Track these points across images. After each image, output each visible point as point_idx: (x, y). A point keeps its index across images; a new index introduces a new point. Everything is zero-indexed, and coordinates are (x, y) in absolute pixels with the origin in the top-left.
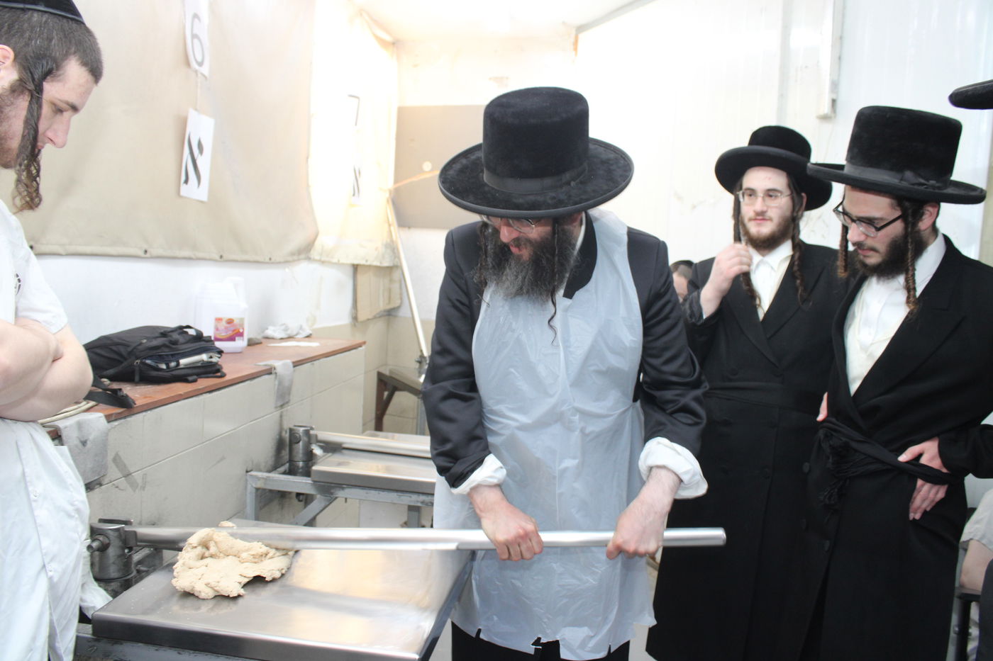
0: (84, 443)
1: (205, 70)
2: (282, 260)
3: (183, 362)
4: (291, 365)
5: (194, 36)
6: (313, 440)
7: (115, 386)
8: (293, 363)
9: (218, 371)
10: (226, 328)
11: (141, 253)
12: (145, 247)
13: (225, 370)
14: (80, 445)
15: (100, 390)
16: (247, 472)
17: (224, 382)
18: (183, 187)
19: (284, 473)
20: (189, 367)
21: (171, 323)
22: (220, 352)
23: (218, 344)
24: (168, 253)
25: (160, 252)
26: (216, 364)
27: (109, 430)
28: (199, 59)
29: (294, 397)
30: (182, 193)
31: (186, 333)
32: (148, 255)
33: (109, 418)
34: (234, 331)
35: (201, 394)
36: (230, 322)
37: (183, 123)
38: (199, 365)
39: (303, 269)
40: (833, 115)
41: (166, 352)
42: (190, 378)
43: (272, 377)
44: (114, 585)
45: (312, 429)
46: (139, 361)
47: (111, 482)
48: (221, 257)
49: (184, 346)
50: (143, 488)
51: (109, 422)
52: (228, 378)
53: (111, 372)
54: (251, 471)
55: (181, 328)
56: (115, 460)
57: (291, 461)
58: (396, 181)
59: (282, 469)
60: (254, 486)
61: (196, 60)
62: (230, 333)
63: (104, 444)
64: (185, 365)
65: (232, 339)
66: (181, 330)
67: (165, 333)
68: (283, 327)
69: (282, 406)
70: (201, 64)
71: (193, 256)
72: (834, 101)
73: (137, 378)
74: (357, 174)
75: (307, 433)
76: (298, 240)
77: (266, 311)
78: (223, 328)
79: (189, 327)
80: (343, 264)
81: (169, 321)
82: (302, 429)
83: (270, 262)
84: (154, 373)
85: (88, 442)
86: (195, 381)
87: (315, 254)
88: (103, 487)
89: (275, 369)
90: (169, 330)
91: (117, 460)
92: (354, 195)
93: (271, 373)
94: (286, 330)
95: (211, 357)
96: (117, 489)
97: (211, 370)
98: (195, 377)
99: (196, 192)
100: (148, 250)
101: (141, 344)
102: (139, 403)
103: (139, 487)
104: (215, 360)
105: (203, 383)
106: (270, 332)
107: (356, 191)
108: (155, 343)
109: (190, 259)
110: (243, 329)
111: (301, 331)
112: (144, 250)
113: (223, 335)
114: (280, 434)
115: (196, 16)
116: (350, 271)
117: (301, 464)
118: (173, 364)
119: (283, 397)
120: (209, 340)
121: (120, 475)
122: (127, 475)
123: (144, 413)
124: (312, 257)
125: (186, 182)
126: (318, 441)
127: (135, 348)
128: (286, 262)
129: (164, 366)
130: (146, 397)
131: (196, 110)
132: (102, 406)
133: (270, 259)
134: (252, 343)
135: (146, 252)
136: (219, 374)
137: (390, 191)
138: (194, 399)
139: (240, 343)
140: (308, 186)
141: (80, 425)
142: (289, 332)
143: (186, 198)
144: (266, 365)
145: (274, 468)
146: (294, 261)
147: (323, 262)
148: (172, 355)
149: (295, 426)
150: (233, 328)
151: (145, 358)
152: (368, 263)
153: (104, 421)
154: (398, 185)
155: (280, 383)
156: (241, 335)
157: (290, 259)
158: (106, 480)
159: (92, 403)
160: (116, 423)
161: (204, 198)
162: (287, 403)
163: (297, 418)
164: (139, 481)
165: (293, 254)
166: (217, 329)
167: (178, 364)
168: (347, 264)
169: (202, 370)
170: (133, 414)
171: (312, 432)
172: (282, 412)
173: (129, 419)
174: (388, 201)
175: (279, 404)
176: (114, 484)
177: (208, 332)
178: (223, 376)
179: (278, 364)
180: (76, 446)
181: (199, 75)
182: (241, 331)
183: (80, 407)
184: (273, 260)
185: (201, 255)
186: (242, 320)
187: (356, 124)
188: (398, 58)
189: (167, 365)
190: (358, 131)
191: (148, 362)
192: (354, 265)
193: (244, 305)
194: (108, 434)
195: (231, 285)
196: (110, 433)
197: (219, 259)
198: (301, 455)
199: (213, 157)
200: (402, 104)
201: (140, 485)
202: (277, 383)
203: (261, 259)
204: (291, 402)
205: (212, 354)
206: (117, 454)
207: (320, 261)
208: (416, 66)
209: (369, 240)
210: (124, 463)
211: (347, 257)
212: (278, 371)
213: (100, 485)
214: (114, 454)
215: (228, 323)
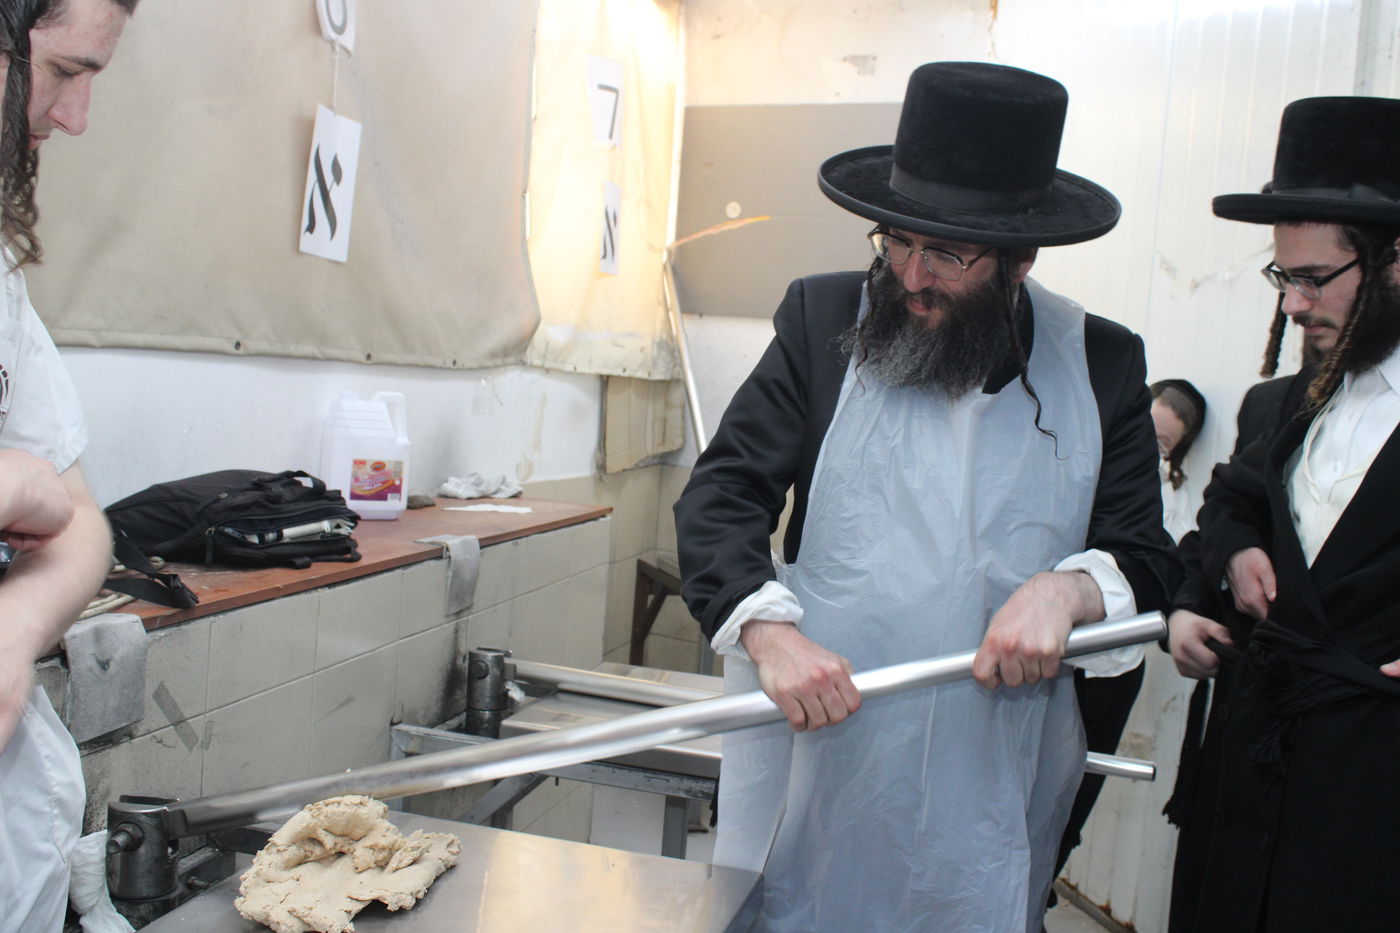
0: (104, 665)
1: (348, 40)
2: (474, 365)
3: (289, 532)
4: (477, 545)
6: (509, 674)
7: (172, 570)
8: (480, 540)
9: (348, 550)
10: (371, 477)
11: (231, 348)
12: (238, 336)
13: (360, 550)
14: (96, 668)
15: (145, 577)
16: (392, 724)
17: (357, 569)
18: (305, 238)
19: (458, 729)
20: (300, 541)
21: (274, 466)
22: (355, 518)
23: (352, 505)
24: (278, 348)
25: (264, 346)
26: (347, 538)
27: (150, 645)
28: (338, 22)
29: (480, 599)
30: (302, 248)
31: (299, 483)
32: (241, 351)
33: (150, 625)
34: (383, 483)
35: (316, 588)
36: (379, 467)
37: (306, 130)
38: (318, 538)
39: (511, 380)
41: (258, 515)
42: (298, 561)
43: (442, 563)
44: (143, 909)
45: (508, 655)
46: (213, 529)
47: (150, 733)
48: (369, 357)
49: (292, 507)
50: (206, 745)
51: (148, 631)
52: (364, 562)
53: (166, 545)
54: (400, 722)
55: (289, 475)
56: (157, 696)
57: (471, 709)
58: (679, 235)
59: (454, 722)
60: (403, 749)
61: (332, 23)
62: (378, 487)
63: (138, 669)
64: (292, 538)
65: (381, 496)
66: (289, 478)
67: (259, 482)
68: (472, 480)
69: (458, 614)
70: (340, 30)
71: (320, 356)
73: (209, 557)
74: (611, 221)
75: (499, 661)
76: (503, 331)
77: (445, 454)
78: (366, 477)
79: (302, 474)
80: (582, 375)
81: (272, 464)
82: (490, 655)
83: (455, 368)
84: (239, 551)
85: (112, 664)
86: (307, 566)
87: (533, 356)
88: (134, 741)
89: (448, 550)
90: (267, 478)
91: (161, 695)
92: (604, 257)
93: (440, 557)
94: (478, 484)
95: (338, 527)
96: (160, 745)
97: (339, 549)
98: (307, 559)
99: (327, 246)
100: (243, 343)
101: (219, 499)
102: (203, 600)
103: (199, 743)
104: (344, 531)
105: (320, 570)
106: (450, 487)
107: (609, 249)
108: (240, 499)
109: (314, 358)
110: (401, 481)
111: (503, 487)
112: (234, 342)
113: (366, 489)
114: (454, 663)
116: (596, 386)
117: (487, 714)
118: (271, 536)
119: (461, 598)
120: (336, 496)
121: (165, 721)
122: (179, 722)
123: (212, 618)
124: (529, 361)
125: (311, 228)
126: (518, 677)
127: (206, 507)
128: (483, 368)
129: (255, 539)
130: (217, 591)
131: (331, 107)
132: (142, 603)
133: (455, 363)
134: (414, 504)
135: (238, 345)
136: (349, 556)
137: (669, 252)
138: (303, 596)
139: (395, 505)
140: (524, 241)
141: (98, 634)
142: (483, 488)
143: (309, 255)
144: (432, 543)
145: (440, 720)
146: (497, 367)
147: (547, 370)
148: (271, 521)
149: (480, 649)
150: (383, 479)
151: (224, 525)
152: (627, 374)
153: (140, 628)
154: (684, 240)
155: (456, 575)
156: (397, 490)
157: (489, 363)
158: (142, 729)
159: (126, 598)
160: (162, 633)
161: (342, 257)
162: (468, 608)
163: (485, 634)
164: (200, 733)
165: (493, 355)
166: (356, 479)
167: (280, 536)
168: (590, 374)
169: (318, 548)
170: (194, 619)
171: (507, 661)
172: (457, 624)
173: (184, 627)
174: (665, 268)
175: (454, 610)
176: (154, 736)
177: (338, 480)
178: (358, 558)
179: (453, 542)
180: (90, 669)
181: (338, 49)
182: (397, 483)
183: (103, 603)
184: (459, 365)
185: (332, 352)
186: (399, 464)
187: (611, 136)
188: (688, 24)
189: (261, 537)
190: (614, 147)
191: (229, 530)
192: (601, 377)
193: (403, 440)
194: (146, 652)
195: (383, 406)
196: (149, 651)
197: (364, 360)
198: (487, 700)
199: (358, 188)
200: (693, 103)
201: (200, 740)
202: (450, 574)
203: (438, 362)
204: (475, 608)
205: (339, 521)
206: (162, 685)
207: (542, 368)
208: (718, 37)
209: (630, 335)
210: (173, 701)
211: (590, 362)
212: (452, 553)
213: (131, 737)
214: (156, 685)
215: (376, 469)
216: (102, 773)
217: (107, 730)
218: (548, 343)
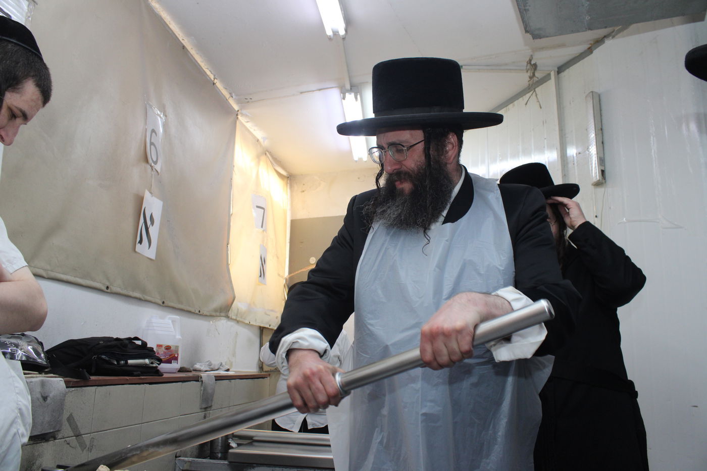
0: (45, 398)
1: (158, 167)
2: (208, 314)
3: (130, 362)
4: (214, 379)
5: (152, 144)
8: (216, 377)
9: (157, 372)
10: (165, 353)
11: (104, 288)
12: (108, 284)
13: (161, 373)
14: (41, 399)
16: (176, 457)
17: (162, 378)
18: (138, 246)
20: (135, 366)
22: (159, 360)
23: (158, 355)
24: (124, 292)
25: (118, 290)
26: (157, 368)
27: (67, 393)
28: (155, 160)
29: (215, 404)
30: (136, 250)
31: (135, 342)
32: (109, 291)
33: (69, 385)
34: (170, 355)
35: (143, 383)
37: (140, 200)
38: (143, 366)
39: (222, 324)
40: (604, 181)
41: (117, 352)
42: (135, 373)
43: (199, 384)
46: (96, 356)
47: (64, 438)
48: (163, 303)
49: (132, 350)
50: (90, 450)
51: (67, 387)
52: (164, 376)
54: (180, 457)
55: (130, 339)
57: (212, 453)
58: (290, 272)
60: (181, 468)
61: (152, 159)
62: (168, 357)
63: (60, 404)
64: (132, 364)
65: (169, 361)
67: (118, 339)
68: (207, 363)
69: (206, 408)
70: (156, 163)
71: (143, 298)
72: (603, 172)
73: (93, 369)
74: (263, 261)
76: (219, 301)
77: (196, 350)
78: (162, 352)
79: (137, 339)
80: (252, 325)
83: (199, 314)
84: (107, 367)
85: (49, 399)
86: (139, 376)
87: (232, 314)
88: (56, 441)
89: (201, 378)
91: (70, 419)
92: (260, 276)
93: (198, 381)
94: (210, 365)
95: (152, 363)
96: (68, 446)
97: (151, 371)
98: (139, 373)
99: (148, 251)
100: (110, 286)
101: (99, 343)
103: (87, 448)
104: (155, 365)
106: (197, 366)
107: (262, 273)
108: (109, 344)
109: (140, 299)
110: (178, 355)
111: (221, 367)
112: (106, 286)
115: (153, 131)
116: (257, 332)
117: (220, 455)
118: (122, 362)
119: (207, 403)
120: (151, 349)
121: (71, 434)
122: (78, 435)
123: (96, 387)
124: (230, 316)
125: (141, 242)
126: (234, 437)
127: (93, 346)
128: (211, 316)
129: (115, 362)
131: (151, 193)
133: (199, 311)
134: (183, 370)
135: (107, 288)
136: (157, 374)
137: (286, 280)
139: (175, 366)
140: (228, 265)
141: (43, 383)
142: (211, 367)
143: (139, 253)
144: (194, 375)
146: (217, 316)
147: (238, 322)
148: (123, 355)
150: (170, 353)
151: (102, 354)
152: (271, 327)
153: (63, 385)
154: (292, 274)
155: (205, 391)
156: (176, 359)
157: (214, 314)
158: (60, 436)
160: (73, 390)
161: (153, 257)
162: (210, 407)
164: (88, 443)
165: (216, 311)
167: (127, 362)
168: (255, 326)
169: (144, 370)
170: (88, 386)
172: (205, 413)
173: (83, 388)
174: (284, 286)
175: (204, 406)
176: (65, 440)
178: (161, 375)
179: (203, 375)
180: (38, 399)
181: (154, 170)
182: (176, 356)
184: (201, 313)
185: (148, 298)
186: (177, 347)
187: (262, 227)
188: (291, 187)
189: (118, 363)
190: (263, 231)
191: (103, 357)
192: (260, 327)
193: (178, 337)
194: (65, 396)
195: (170, 321)
196: (67, 395)
197: (161, 304)
198: (220, 448)
199: (160, 229)
200: (294, 219)
201: (88, 447)
202: (202, 388)
203: (193, 310)
204: (213, 408)
205: (153, 361)
206: (71, 414)
207: (236, 320)
208: (303, 191)
209: (272, 311)
210: (76, 424)
211: (256, 320)
212: (203, 379)
213: (55, 438)
214: (69, 414)
215: (167, 349)
216: (38, 455)
217: (43, 432)
218: (238, 309)
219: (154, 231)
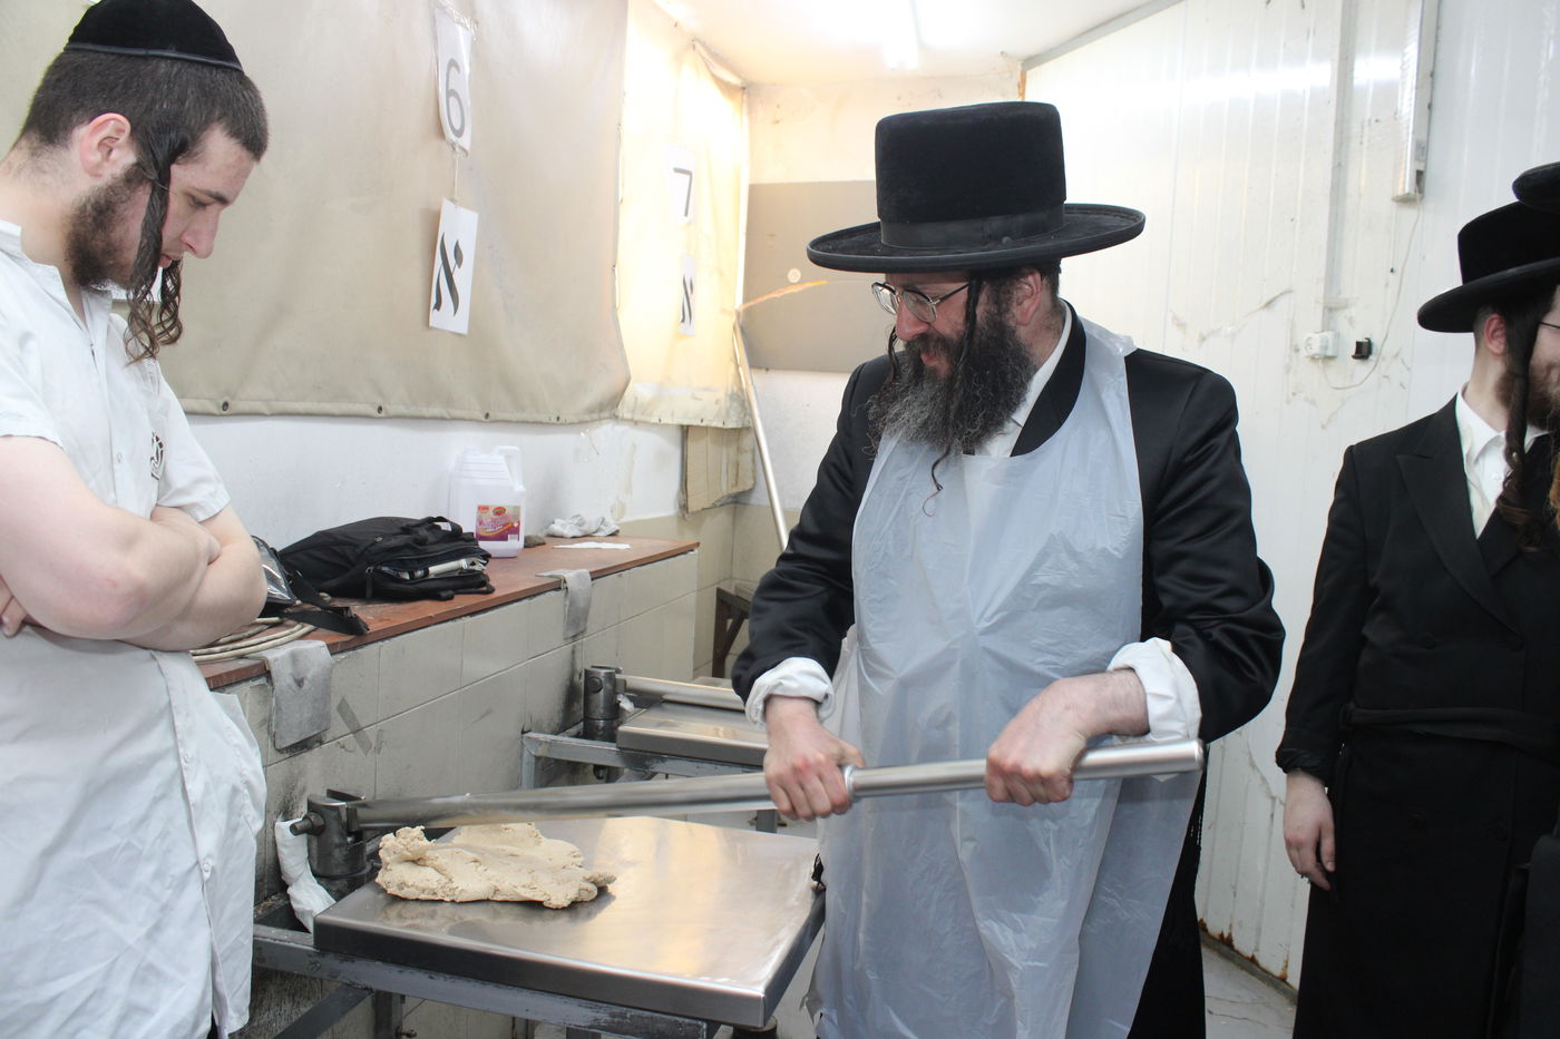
0: (300, 683)
1: (465, 141)
2: (574, 420)
3: (433, 569)
4: (590, 578)
5: (451, 93)
6: (620, 688)
7: (339, 603)
8: (591, 573)
9: (484, 583)
10: (494, 521)
11: (374, 412)
12: (379, 402)
13: (492, 583)
14: (294, 686)
15: (319, 609)
16: (523, 732)
17: (491, 600)
18: (434, 314)
19: (577, 736)
20: (444, 577)
21: (416, 513)
22: (486, 556)
23: (483, 545)
24: (413, 411)
25: (401, 410)
26: (480, 573)
27: (333, 666)
28: (457, 127)
29: (592, 626)
30: (431, 324)
31: (439, 527)
32: (383, 414)
33: (334, 649)
34: (504, 525)
35: (460, 617)
36: (500, 511)
37: (433, 220)
38: (457, 574)
39: (606, 431)
40: (1418, 196)
41: (408, 555)
42: (444, 594)
43: (561, 593)
44: (340, 884)
45: (618, 671)
46: (372, 568)
47: (335, 739)
48: (487, 416)
49: (437, 547)
50: (378, 750)
51: (332, 654)
52: (497, 594)
53: (333, 583)
54: (529, 731)
55: (430, 521)
56: (340, 708)
57: (587, 719)
58: (746, 299)
59: (574, 730)
60: (533, 754)
61: (452, 127)
62: (499, 529)
63: (325, 686)
64: (437, 575)
65: (502, 537)
66: (430, 522)
67: (407, 527)
68: (575, 521)
69: (575, 637)
70: (459, 133)
71: (448, 416)
72: (1420, 175)
73: (369, 592)
74: (688, 288)
75: (610, 677)
76: (599, 390)
77: (550, 495)
78: (489, 520)
79: (441, 519)
80: (665, 426)
81: (413, 509)
82: (603, 671)
83: (558, 423)
84: (394, 586)
85: (305, 682)
86: (450, 598)
87: (624, 410)
88: (323, 746)
89: (565, 582)
90: (413, 523)
91: (343, 708)
92: (683, 321)
93: (559, 589)
94: (580, 524)
95: (473, 564)
96: (342, 750)
97: (473, 583)
98: (451, 592)
99: (451, 320)
100: (384, 407)
101: (375, 543)
102: (373, 627)
103: (373, 748)
104: (478, 567)
105: (461, 601)
106: (557, 528)
107: (687, 314)
108: (394, 542)
109: (443, 419)
110: (519, 523)
111: (602, 527)
112: (377, 406)
113: (489, 531)
114: (571, 680)
115: (453, 64)
116: (677, 435)
117: (601, 723)
118: (419, 573)
119: (576, 624)
120: (471, 539)
121: (346, 730)
122: (357, 731)
123: (380, 643)
124: (621, 415)
125: (438, 306)
126: (627, 690)
127: (366, 549)
128: (581, 422)
129: (407, 577)
130: (381, 621)
131: (452, 200)
132: (322, 631)
133: (558, 418)
134: (530, 544)
135: (380, 409)
136: (485, 588)
137: (738, 314)
138: (450, 623)
139: (514, 544)
140: (614, 308)
141: (294, 657)
142: (585, 528)
143: (435, 329)
144: (551, 576)
145: (562, 729)
146: (593, 421)
147: (636, 423)
148: (419, 560)
149: (593, 667)
150: (504, 522)
151: (382, 564)
152: (704, 424)
153: (326, 651)
154: (752, 303)
155: (572, 603)
156: (516, 531)
157: (587, 418)
158: (329, 736)
159: (308, 627)
160: (342, 656)
161: (464, 330)
162: (582, 632)
163: (597, 654)
164: (373, 740)
165: (590, 411)
166: (481, 523)
167: (427, 573)
168: (672, 425)
169: (458, 583)
170: (366, 644)
171: (618, 676)
172: (574, 646)
173: (359, 651)
174: (734, 329)
175: (571, 633)
176: (338, 742)
177: (468, 526)
178: (491, 591)
179: (569, 575)
180: (290, 687)
181: (457, 149)
182: (516, 525)
183: (292, 633)
184: (562, 420)
185: (457, 413)
186: (517, 509)
187: (686, 214)
188: (750, 112)
189: (411, 574)
190: (690, 223)
191: (385, 569)
192: (682, 426)
193: (519, 488)
194: (331, 672)
195: (502, 458)
196: (334, 670)
197: (483, 419)
198: (602, 711)
199: (476, 270)
200: (754, 182)
201: (374, 745)
202: (568, 603)
203: (544, 418)
204: (589, 632)
205: (474, 559)
206: (343, 700)
207: (632, 421)
208: (777, 122)
209: (707, 389)
210: (352, 713)
211: (673, 414)
212: (569, 585)
213: (321, 743)
214: (339, 700)
215: (498, 514)
216: (300, 773)
217: (303, 737)
218: (636, 399)
219: (463, 277)
